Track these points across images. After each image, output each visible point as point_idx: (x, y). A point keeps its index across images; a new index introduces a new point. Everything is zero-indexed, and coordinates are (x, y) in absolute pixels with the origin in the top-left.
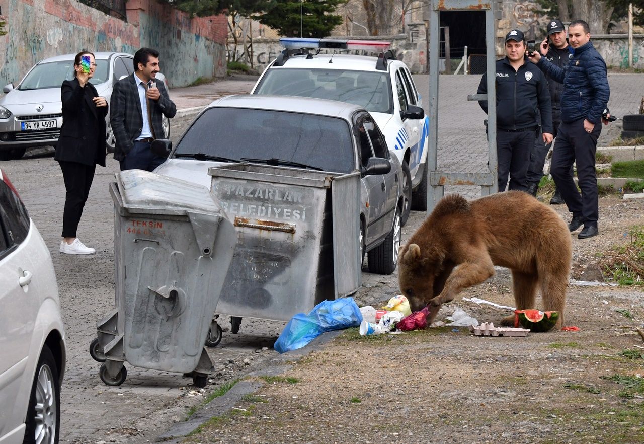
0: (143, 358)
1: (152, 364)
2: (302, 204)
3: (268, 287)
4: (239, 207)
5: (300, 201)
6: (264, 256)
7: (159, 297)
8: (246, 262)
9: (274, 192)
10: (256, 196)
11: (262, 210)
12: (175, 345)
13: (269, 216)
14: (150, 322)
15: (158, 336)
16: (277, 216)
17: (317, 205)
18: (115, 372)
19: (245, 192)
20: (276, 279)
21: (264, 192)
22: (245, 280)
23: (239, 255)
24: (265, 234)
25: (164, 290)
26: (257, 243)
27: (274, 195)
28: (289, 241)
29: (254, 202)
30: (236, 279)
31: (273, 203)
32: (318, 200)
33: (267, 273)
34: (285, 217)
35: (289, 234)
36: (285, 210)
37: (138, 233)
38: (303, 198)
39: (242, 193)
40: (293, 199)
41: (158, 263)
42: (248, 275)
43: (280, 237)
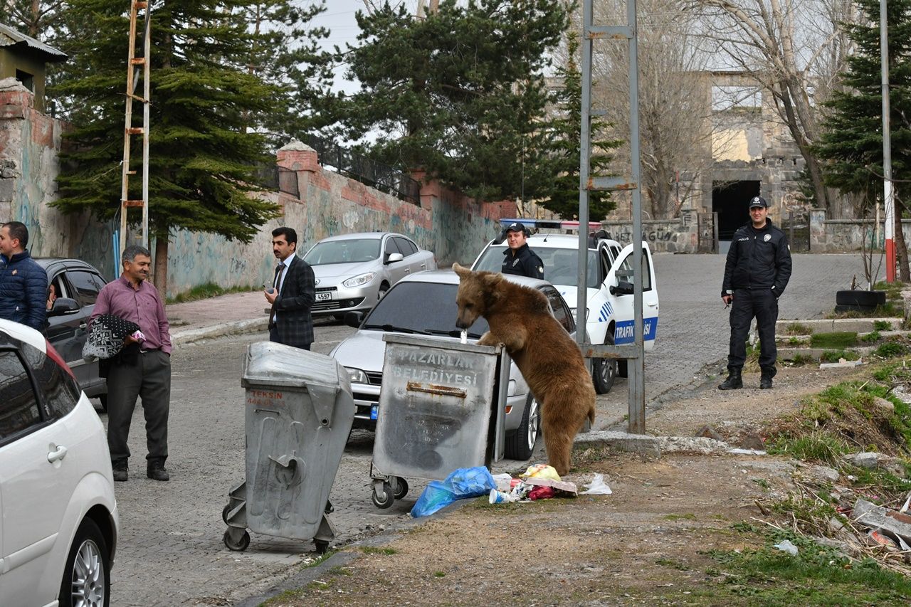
0: (264, 525)
1: (273, 531)
2: (473, 370)
3: (440, 450)
4: (412, 372)
5: (471, 367)
6: (436, 419)
7: (279, 466)
8: (417, 425)
9: (447, 358)
10: (428, 362)
11: (434, 375)
12: (295, 512)
13: (441, 381)
14: (271, 490)
15: (278, 503)
16: (448, 382)
17: (488, 371)
18: (238, 538)
19: (418, 358)
20: (447, 442)
21: (436, 358)
22: (416, 443)
23: (411, 418)
24: (436, 398)
25: (284, 460)
26: (429, 407)
27: (446, 361)
28: (460, 405)
29: (427, 367)
30: (408, 441)
31: (445, 368)
32: (489, 366)
33: (438, 436)
34: (457, 382)
35: (460, 399)
36: (457, 376)
37: (259, 403)
38: (474, 364)
39: (415, 359)
40: (464, 365)
41: (279, 433)
42: (419, 437)
43: (452, 401)
